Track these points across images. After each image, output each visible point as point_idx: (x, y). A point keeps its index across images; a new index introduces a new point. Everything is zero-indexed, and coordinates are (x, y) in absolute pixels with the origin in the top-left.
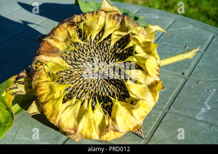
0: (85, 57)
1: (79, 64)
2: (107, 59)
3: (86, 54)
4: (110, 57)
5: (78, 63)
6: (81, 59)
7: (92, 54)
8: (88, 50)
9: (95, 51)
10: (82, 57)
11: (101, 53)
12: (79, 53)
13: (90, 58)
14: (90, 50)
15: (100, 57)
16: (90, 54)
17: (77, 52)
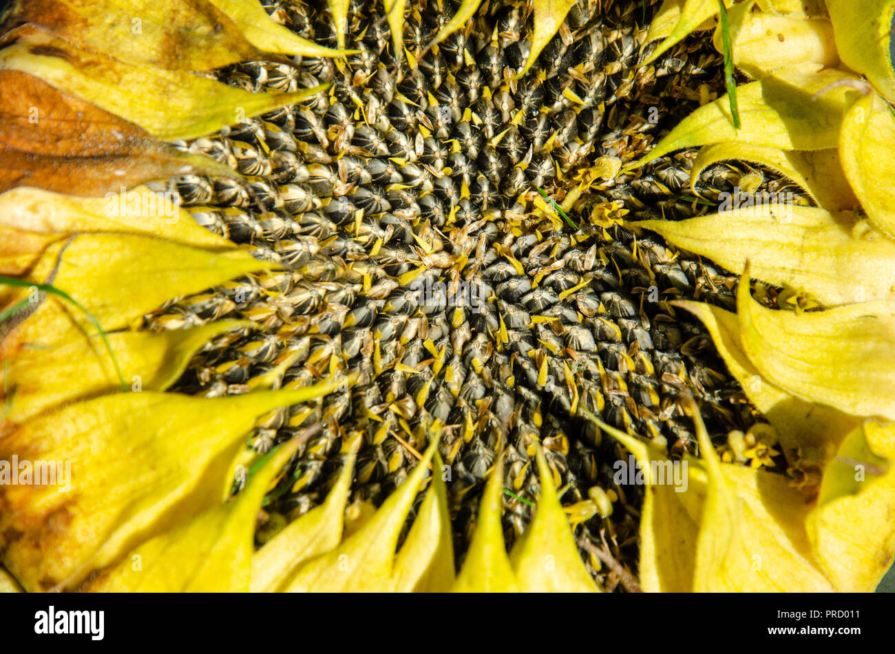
0: (324, 174)
1: (290, 236)
2: (494, 163)
3: (331, 151)
4: (513, 146)
5: (277, 224)
6: (295, 194)
7: (373, 138)
8: (342, 114)
9: (392, 111)
10: (303, 172)
11: (442, 121)
12: (272, 142)
13: (366, 176)
14: (350, 108)
15: (439, 153)
16: (357, 140)
17: (260, 134)
